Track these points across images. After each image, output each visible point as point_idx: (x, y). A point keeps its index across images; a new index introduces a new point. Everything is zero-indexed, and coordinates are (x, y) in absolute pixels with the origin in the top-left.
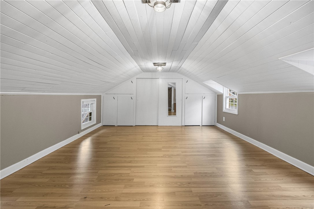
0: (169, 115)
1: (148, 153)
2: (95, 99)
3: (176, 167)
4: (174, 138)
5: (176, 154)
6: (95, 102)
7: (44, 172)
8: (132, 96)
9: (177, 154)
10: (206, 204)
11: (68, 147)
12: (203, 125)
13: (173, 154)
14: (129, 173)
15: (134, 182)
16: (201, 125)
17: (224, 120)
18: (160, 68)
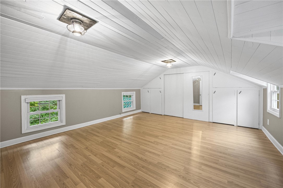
0: (194, 109)
1: (146, 136)
2: (135, 92)
3: (151, 153)
4: (182, 131)
5: (164, 144)
6: (134, 94)
7: (89, 131)
8: (160, 90)
9: (166, 144)
10: (133, 185)
11: (111, 122)
12: (238, 125)
13: (162, 143)
14: (118, 145)
15: (114, 151)
16: (236, 125)
17: (268, 124)
18: (169, 65)
